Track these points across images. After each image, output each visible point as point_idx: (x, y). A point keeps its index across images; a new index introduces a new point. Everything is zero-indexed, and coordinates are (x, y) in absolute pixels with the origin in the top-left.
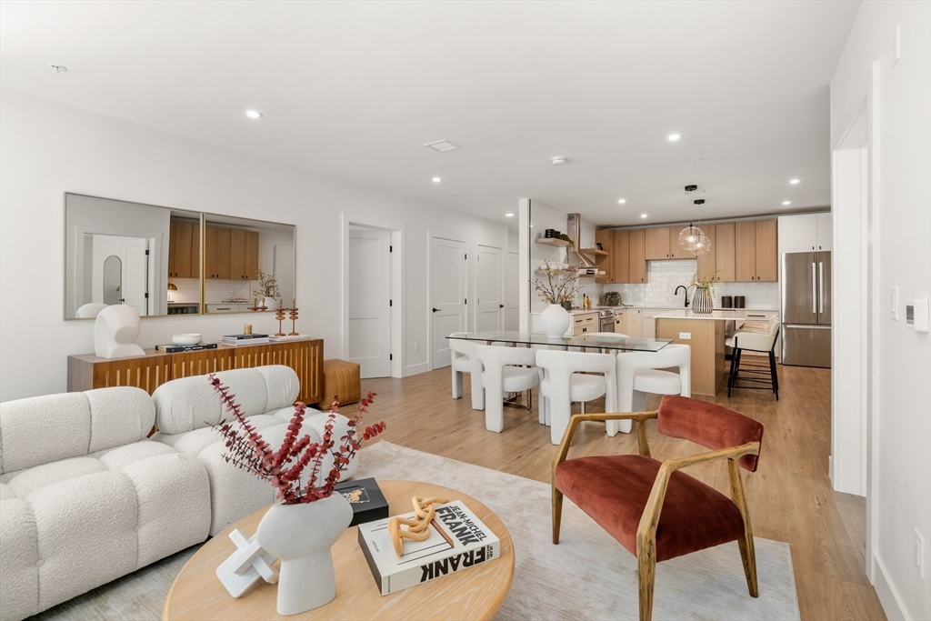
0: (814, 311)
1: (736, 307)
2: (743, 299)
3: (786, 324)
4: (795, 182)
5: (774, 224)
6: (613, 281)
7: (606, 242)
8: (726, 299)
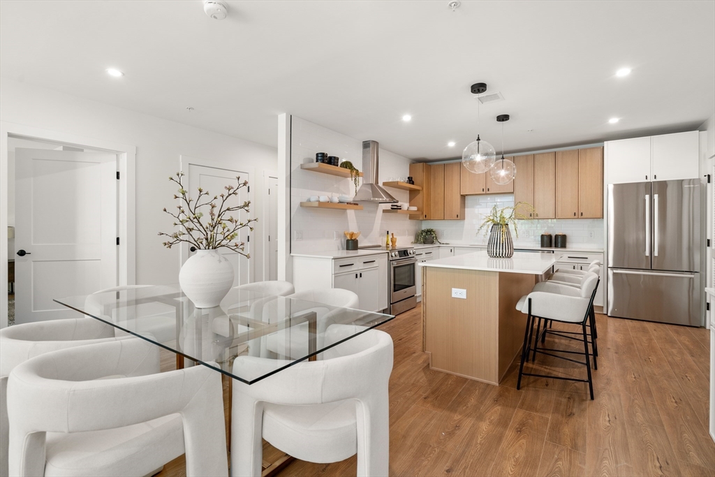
0: (647, 253)
1: (556, 246)
2: (564, 237)
3: (613, 268)
4: (623, 72)
5: (599, 152)
6: (426, 218)
7: (420, 176)
8: (545, 238)
